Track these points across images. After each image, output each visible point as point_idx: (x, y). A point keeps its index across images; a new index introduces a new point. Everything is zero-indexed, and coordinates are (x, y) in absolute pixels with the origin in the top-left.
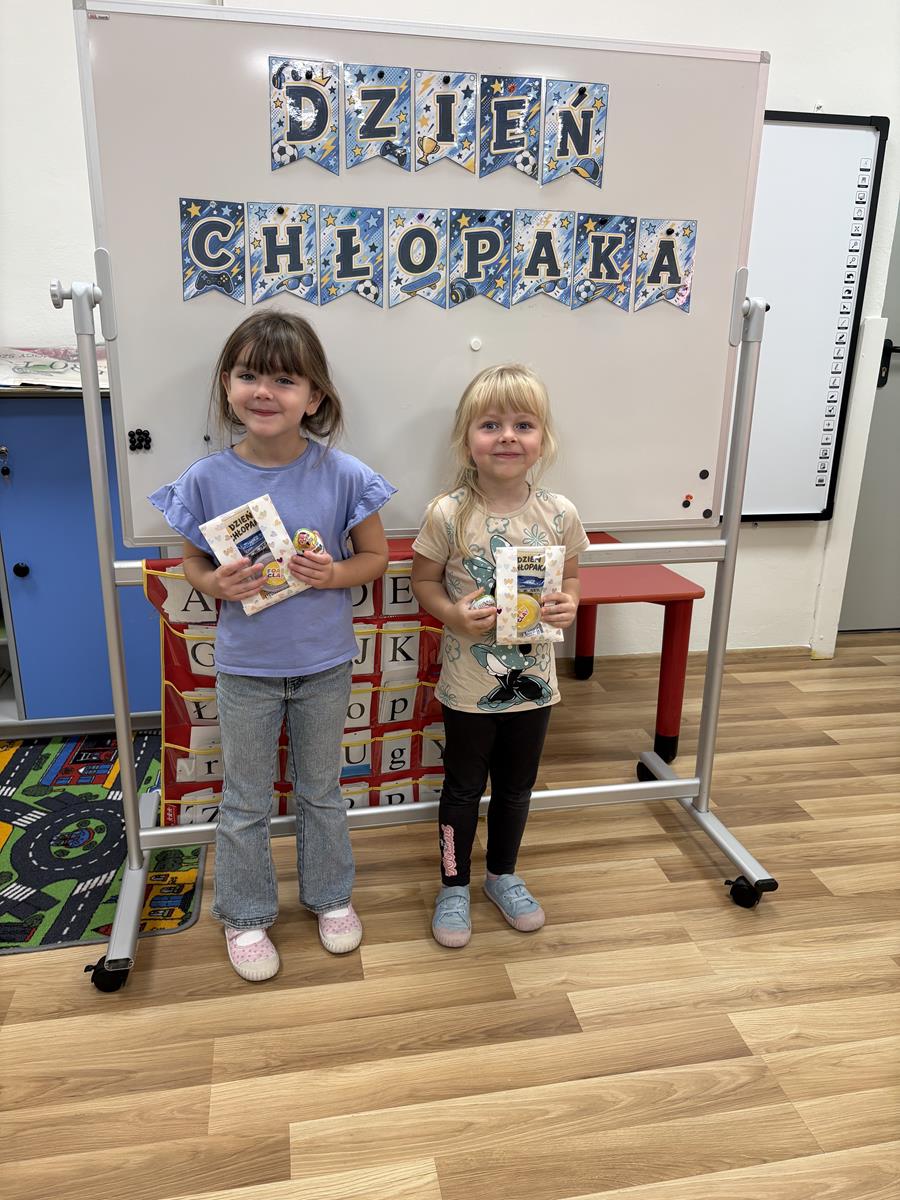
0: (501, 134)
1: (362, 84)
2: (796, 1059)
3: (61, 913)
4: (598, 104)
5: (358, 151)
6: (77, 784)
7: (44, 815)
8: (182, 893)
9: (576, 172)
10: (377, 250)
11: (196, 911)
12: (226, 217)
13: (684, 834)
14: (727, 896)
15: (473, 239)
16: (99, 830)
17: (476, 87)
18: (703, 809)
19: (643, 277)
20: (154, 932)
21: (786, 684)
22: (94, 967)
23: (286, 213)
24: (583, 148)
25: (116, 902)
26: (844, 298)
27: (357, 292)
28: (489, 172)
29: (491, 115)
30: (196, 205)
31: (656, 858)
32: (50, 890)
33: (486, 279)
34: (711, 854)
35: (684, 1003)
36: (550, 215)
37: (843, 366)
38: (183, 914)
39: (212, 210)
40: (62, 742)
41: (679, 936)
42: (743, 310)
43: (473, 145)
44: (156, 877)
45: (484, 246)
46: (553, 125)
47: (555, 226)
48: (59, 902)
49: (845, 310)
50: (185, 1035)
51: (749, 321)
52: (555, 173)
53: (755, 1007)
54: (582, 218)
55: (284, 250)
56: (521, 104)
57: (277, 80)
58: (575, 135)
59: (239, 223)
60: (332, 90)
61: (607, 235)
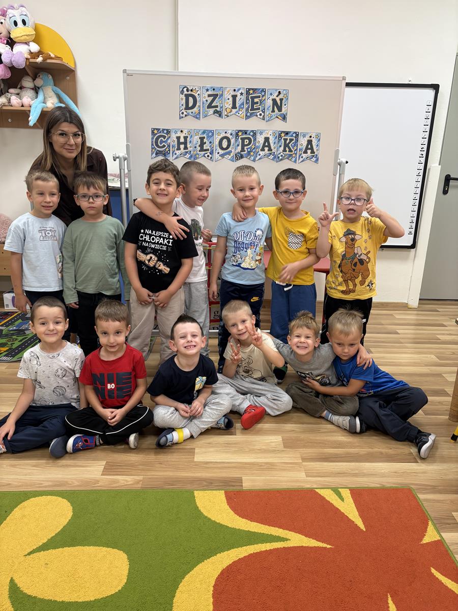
0: (253, 106)
1: (208, 92)
4: (285, 96)
5: (206, 113)
9: (278, 118)
10: (212, 143)
12: (165, 133)
15: (243, 139)
17: (244, 92)
19: (301, 152)
23: (183, 132)
24: (280, 109)
26: (420, 157)
27: (205, 157)
28: (249, 118)
29: (249, 100)
30: (156, 130)
33: (247, 152)
36: (269, 132)
37: (419, 185)
39: (161, 131)
42: (339, 163)
43: (243, 110)
45: (247, 142)
46: (270, 103)
47: (270, 135)
49: (420, 162)
51: (341, 166)
52: (270, 118)
54: (280, 132)
55: (182, 143)
56: (259, 97)
57: (182, 92)
58: (278, 106)
59: (169, 135)
60: (199, 95)
61: (288, 138)
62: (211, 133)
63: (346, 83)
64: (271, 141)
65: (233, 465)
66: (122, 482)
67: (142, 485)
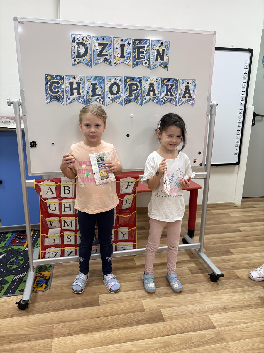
0: (139, 55)
1: (98, 42)
2: (229, 329)
3: (9, 286)
4: (167, 47)
5: (97, 60)
6: (16, 246)
7: (5, 255)
8: (46, 279)
9: (161, 66)
10: (103, 89)
11: (50, 284)
12: (58, 80)
13: (196, 259)
14: (209, 279)
15: (131, 85)
16: (22, 260)
17: (131, 42)
18: (202, 252)
19: (181, 96)
20: (37, 291)
21: (227, 214)
22: (18, 302)
23: (76, 78)
24: (162, 59)
25: (26, 282)
26: (241, 101)
27: (97, 101)
28: (135, 66)
29: (136, 50)
30: (50, 76)
31: (188, 267)
32: (6, 278)
33: (135, 97)
34: (204, 266)
35: (196, 312)
36: (153, 78)
37: (241, 120)
38: (46, 285)
39: (54, 78)
40: (12, 233)
41: (194, 291)
42: (210, 105)
43: (130, 59)
44: (38, 274)
45: (134, 87)
46: (154, 53)
47: (155, 81)
48: (9, 282)
49: (242, 104)
50: (45, 323)
51: (212, 108)
52: (154, 67)
53: (217, 313)
54: (162, 79)
55: (75, 89)
56: (144, 47)
57: (73, 41)
58: (161, 55)
60: (89, 43)
61: (170, 84)
62: (102, 80)
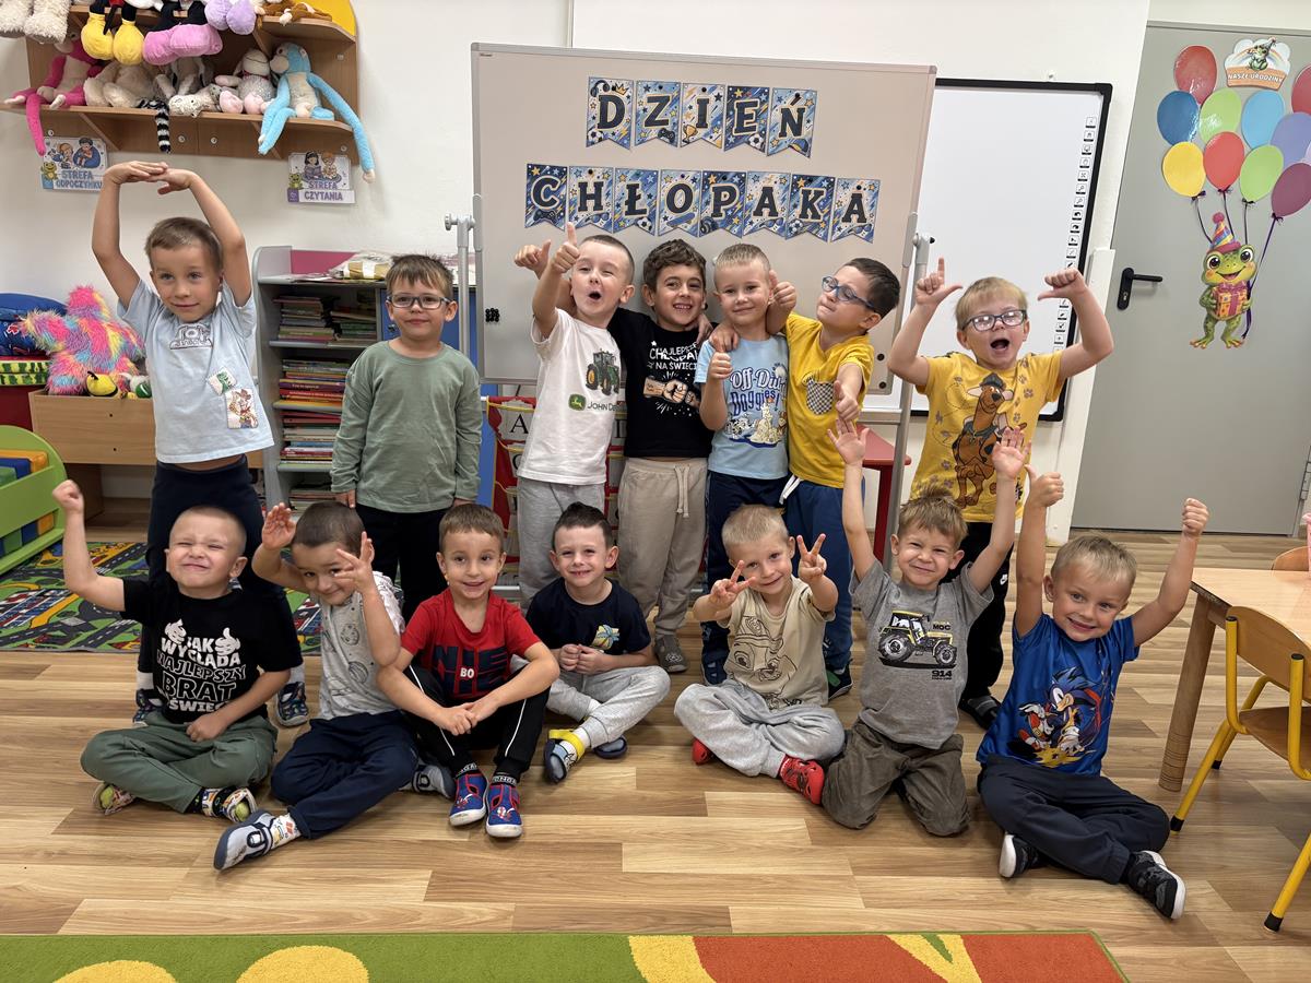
0: (740, 123)
1: (648, 93)
4: (809, 103)
5: (643, 134)
9: (792, 147)
10: (652, 198)
12: (555, 176)
15: (718, 191)
17: (724, 93)
19: (838, 218)
23: (594, 173)
24: (797, 130)
26: (1071, 232)
27: (638, 225)
28: (731, 148)
29: (734, 111)
30: (537, 168)
33: (726, 217)
36: (773, 176)
39: (547, 171)
42: (915, 242)
43: (720, 130)
45: (725, 196)
46: (776, 116)
47: (775, 183)
49: (1073, 242)
51: (919, 249)
52: (777, 148)
54: (795, 177)
55: (591, 197)
56: (755, 104)
57: (594, 92)
58: (793, 123)
59: (564, 180)
60: (628, 97)
61: (812, 189)
62: (650, 177)
63: (937, 79)
64: (777, 195)
65: (707, 881)
66: (471, 916)
67: (514, 922)
